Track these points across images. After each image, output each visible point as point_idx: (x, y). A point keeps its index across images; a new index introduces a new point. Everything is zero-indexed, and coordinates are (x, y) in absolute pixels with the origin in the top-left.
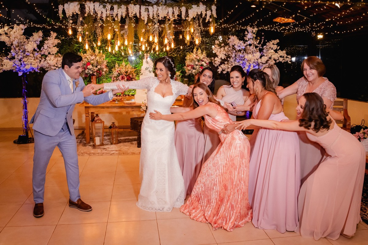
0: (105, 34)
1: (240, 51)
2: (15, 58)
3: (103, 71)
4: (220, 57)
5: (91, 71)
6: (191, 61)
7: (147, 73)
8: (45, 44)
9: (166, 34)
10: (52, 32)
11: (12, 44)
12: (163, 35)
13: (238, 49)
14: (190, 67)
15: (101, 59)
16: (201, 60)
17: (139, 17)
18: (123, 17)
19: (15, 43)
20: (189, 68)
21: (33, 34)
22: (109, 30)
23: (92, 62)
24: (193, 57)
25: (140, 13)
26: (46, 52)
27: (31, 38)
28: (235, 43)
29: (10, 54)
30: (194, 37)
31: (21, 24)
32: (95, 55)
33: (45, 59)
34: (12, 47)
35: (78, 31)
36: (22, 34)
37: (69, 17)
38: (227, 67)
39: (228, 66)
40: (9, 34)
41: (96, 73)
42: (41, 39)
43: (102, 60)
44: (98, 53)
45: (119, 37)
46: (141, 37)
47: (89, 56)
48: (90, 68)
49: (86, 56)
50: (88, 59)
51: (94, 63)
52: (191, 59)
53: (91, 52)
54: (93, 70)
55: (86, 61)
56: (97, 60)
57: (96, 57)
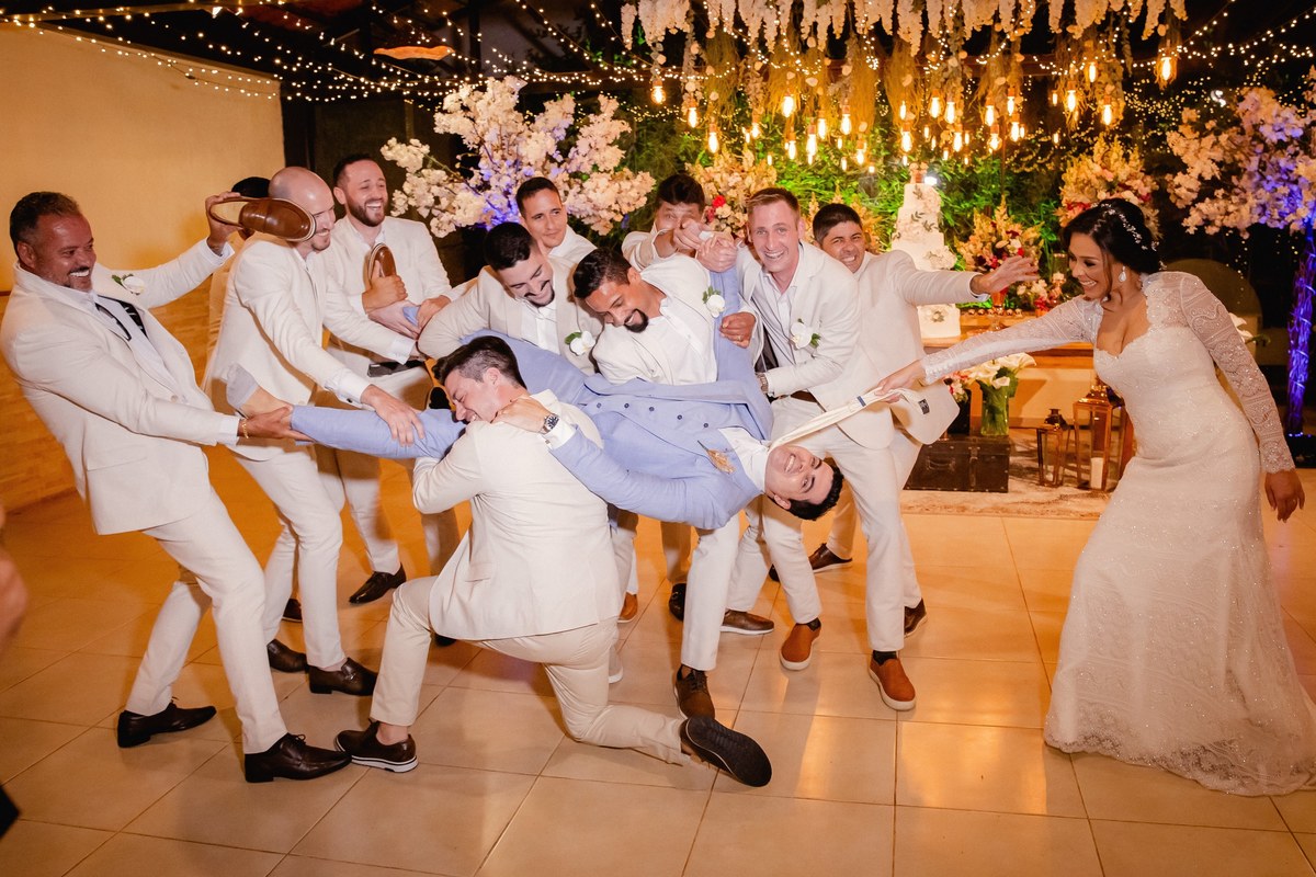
0: (774, 99)
1: (1281, 145)
2: (489, 187)
4: (1194, 173)
6: (1082, 189)
7: (915, 232)
8: (579, 137)
9: (990, 92)
10: (602, 99)
11: (481, 143)
12: (981, 92)
13: (1275, 140)
16: (1120, 185)
17: (890, 33)
18: (835, 35)
19: (491, 138)
21: (547, 104)
22: (788, 83)
23: (732, 194)
24: (1088, 172)
25: (895, 17)
26: (586, 163)
27: (540, 120)
28: (1260, 116)
29: (476, 172)
31: (508, 74)
32: (743, 171)
33: (581, 187)
34: (482, 149)
35: (686, 91)
36: (512, 106)
37: (654, 45)
38: (1223, 211)
39: (1226, 208)
40: (472, 109)
41: (742, 231)
42: (571, 120)
44: (751, 165)
45: (823, 107)
46: (899, 105)
47: (722, 173)
48: (724, 216)
49: (712, 175)
50: (718, 185)
51: (739, 199)
52: (1082, 181)
53: (730, 161)
54: (734, 221)
55: (713, 190)
56: (748, 188)
57: (743, 178)
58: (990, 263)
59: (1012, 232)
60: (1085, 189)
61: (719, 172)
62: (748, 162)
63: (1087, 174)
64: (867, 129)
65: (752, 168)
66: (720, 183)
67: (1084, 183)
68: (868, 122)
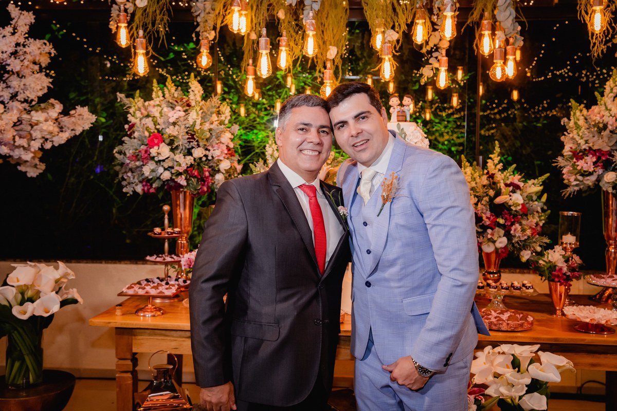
3: (219, 171)
5: (165, 169)
10: (13, 8)
12: (475, 16)
14: (590, 159)
15: (212, 123)
20: (587, 164)
23: (171, 131)
24: (607, 113)
32: (189, 105)
41: (183, 177)
43: (212, 127)
44: (199, 99)
45: (284, 33)
47: (162, 106)
48: (161, 158)
49: (150, 109)
50: (156, 121)
51: (180, 137)
52: (596, 125)
53: (176, 95)
54: (174, 164)
55: (150, 127)
56: (192, 125)
57: (187, 113)
58: (488, 223)
59: (512, 184)
60: (602, 134)
61: (159, 105)
62: (195, 95)
63: (603, 116)
64: (336, 55)
65: (199, 103)
66: (158, 118)
67: (598, 127)
68: (337, 48)
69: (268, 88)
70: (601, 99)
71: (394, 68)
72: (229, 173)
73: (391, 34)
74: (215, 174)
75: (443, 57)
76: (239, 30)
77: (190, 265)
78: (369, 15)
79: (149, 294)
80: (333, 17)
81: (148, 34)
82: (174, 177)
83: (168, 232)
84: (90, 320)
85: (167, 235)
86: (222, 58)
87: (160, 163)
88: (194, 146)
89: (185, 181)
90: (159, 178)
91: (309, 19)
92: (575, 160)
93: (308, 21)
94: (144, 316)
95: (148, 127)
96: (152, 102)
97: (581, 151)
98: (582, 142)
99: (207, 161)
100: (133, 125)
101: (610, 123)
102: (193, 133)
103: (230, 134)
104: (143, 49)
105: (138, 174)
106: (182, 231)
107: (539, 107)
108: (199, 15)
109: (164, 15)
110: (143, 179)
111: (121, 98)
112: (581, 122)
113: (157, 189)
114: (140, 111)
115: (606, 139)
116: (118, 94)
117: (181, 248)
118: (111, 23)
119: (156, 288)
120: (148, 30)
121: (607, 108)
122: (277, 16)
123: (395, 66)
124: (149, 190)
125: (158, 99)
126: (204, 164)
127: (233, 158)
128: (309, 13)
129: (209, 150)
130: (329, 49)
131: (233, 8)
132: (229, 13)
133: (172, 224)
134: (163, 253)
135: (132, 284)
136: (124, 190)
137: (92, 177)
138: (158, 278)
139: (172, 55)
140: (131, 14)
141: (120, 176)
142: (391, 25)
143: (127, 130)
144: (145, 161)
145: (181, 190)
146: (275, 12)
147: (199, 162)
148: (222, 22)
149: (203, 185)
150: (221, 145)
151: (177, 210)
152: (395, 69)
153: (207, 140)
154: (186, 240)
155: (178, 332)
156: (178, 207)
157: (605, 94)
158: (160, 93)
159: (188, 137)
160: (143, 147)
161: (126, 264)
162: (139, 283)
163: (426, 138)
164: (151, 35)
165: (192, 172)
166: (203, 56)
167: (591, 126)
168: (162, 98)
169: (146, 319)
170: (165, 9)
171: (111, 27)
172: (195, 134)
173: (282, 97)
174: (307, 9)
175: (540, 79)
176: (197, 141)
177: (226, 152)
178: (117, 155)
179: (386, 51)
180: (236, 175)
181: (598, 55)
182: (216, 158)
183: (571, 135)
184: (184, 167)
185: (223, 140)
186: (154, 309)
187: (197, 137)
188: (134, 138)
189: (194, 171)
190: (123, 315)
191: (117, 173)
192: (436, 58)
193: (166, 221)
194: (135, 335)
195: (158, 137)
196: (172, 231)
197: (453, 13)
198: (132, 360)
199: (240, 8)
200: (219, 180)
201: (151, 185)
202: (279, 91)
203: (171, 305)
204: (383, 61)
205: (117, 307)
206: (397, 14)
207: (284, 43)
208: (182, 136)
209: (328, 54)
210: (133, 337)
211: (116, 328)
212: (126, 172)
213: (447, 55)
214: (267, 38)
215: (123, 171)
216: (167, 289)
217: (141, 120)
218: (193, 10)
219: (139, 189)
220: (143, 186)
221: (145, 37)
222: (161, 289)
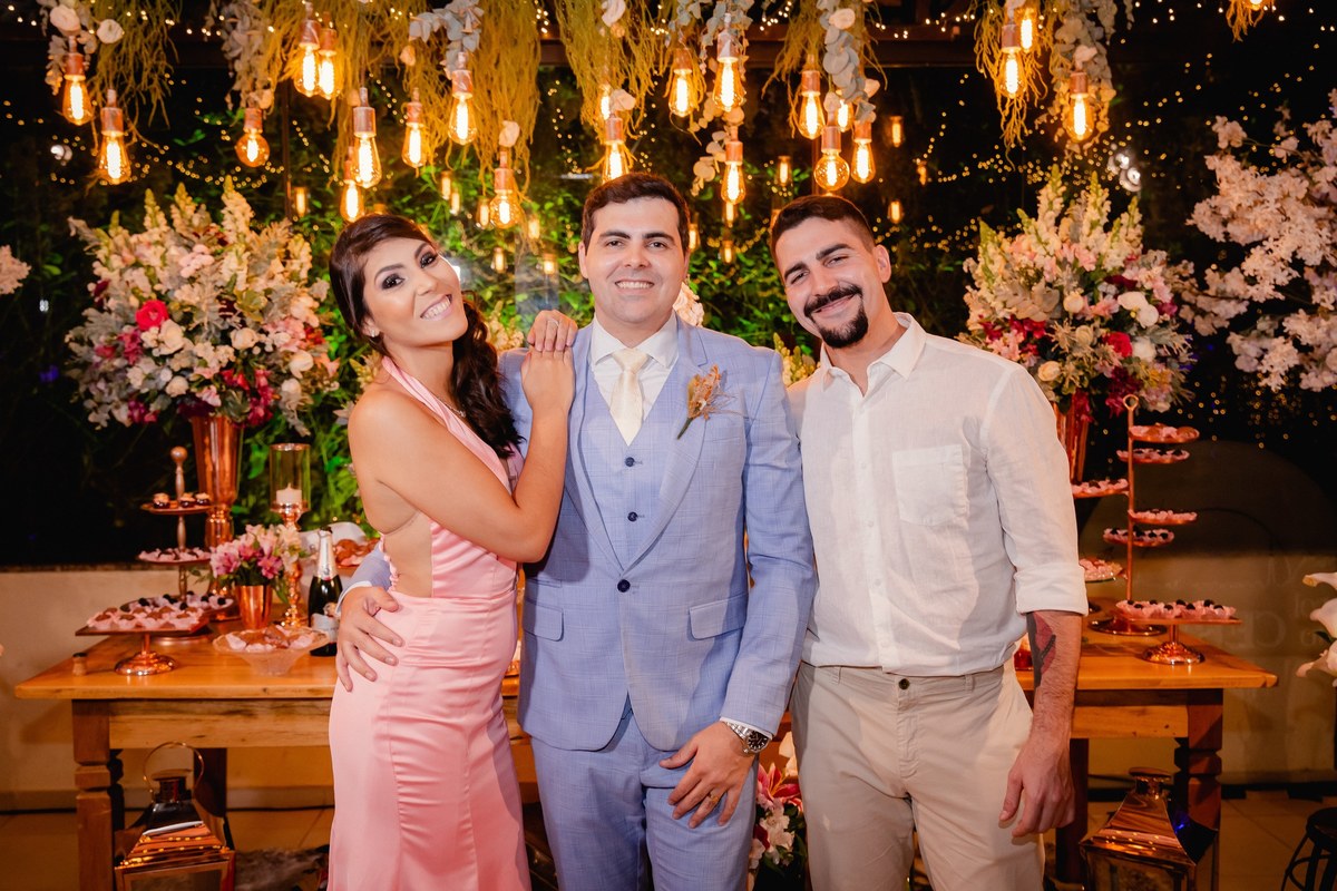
3: (289, 375)
4: (1284, 250)
5: (175, 374)
9: (811, 58)
12: (787, 63)
14: (1014, 338)
15: (272, 278)
16: (1110, 279)
20: (1008, 346)
23: (184, 295)
24: (1040, 250)
30: (1056, 71)
32: (223, 242)
41: (214, 388)
43: (272, 285)
44: (244, 228)
45: (416, 94)
46: (597, 94)
47: (167, 245)
48: (165, 351)
49: (141, 250)
50: (155, 275)
51: (204, 308)
52: (1023, 272)
53: (196, 222)
54: (192, 363)
55: (141, 287)
56: (229, 283)
57: (218, 257)
60: (1033, 288)
61: (157, 243)
62: (235, 220)
63: (1035, 254)
64: (518, 139)
65: (245, 236)
66: (158, 269)
67: (1027, 277)
68: (520, 124)
69: (405, 200)
70: (1030, 223)
71: (629, 164)
72: (313, 377)
73: (620, 97)
74: (282, 382)
75: (732, 140)
76: (317, 88)
77: (229, 568)
78: (576, 59)
79: (143, 630)
80: (509, 63)
81: (127, 97)
82: (193, 390)
83: (182, 503)
84: (17, 687)
85: (181, 509)
86: (305, 140)
87: (164, 362)
88: (234, 325)
89: (218, 397)
90: (162, 392)
91: (457, 69)
92: (988, 340)
93: (456, 72)
94: (134, 674)
95: (137, 288)
96: (144, 237)
97: (998, 322)
98: (998, 305)
99: (264, 355)
100: (105, 285)
101: (1047, 268)
102: (232, 299)
103: (311, 299)
104: (117, 128)
105: (120, 386)
106: (216, 498)
107: (962, 231)
108: (238, 57)
109: (158, 59)
110: (130, 395)
111: (77, 229)
112: (997, 267)
113: (160, 415)
114: (120, 254)
115: (1038, 298)
116: (71, 219)
117: (216, 533)
118: (50, 73)
119: (157, 616)
120: (127, 90)
121: (1039, 240)
122: (399, 60)
123: (631, 162)
124: (142, 416)
125: (156, 229)
126: (257, 362)
127: (319, 348)
128: (457, 57)
129: (267, 334)
130: (503, 127)
131: (302, 45)
132: (295, 55)
133: (193, 485)
134: (175, 545)
135: (108, 610)
136: (92, 418)
137: (35, 391)
138: (166, 597)
139: (199, 135)
140: (92, 55)
141: (82, 389)
142: (622, 81)
143: (93, 295)
144: (133, 358)
145: (211, 414)
146: (395, 53)
147: (245, 359)
148: (282, 73)
149: (256, 404)
150: (292, 322)
151: (204, 457)
152: (631, 166)
153: (262, 312)
154: (225, 517)
155: (204, 704)
156: (208, 450)
157: (1040, 212)
158: (161, 217)
159: (219, 306)
160: (127, 329)
161: (106, 570)
162: (125, 608)
163: (698, 301)
164: (133, 100)
165: (231, 378)
166: (249, 142)
167: (1016, 274)
168: (165, 228)
169: (139, 679)
170: (160, 48)
171: (49, 82)
172: (235, 301)
173: (433, 219)
174: (453, 49)
175: (949, 179)
176: (241, 315)
177: (303, 336)
178: (73, 346)
179: (613, 132)
180: (325, 383)
181: (1016, 139)
182: (281, 350)
183: (979, 293)
184: (214, 368)
185: (295, 311)
186: (154, 658)
187: (240, 306)
188: (110, 311)
189: (235, 376)
190: (88, 673)
191: (74, 384)
192: (721, 142)
193: (180, 480)
194: (114, 714)
195: (157, 308)
196: (192, 500)
197: (735, 60)
198: (109, 766)
199: (316, 47)
200: (289, 394)
201: (147, 407)
202: (427, 207)
203: (193, 650)
204: (607, 150)
205: (76, 659)
206: (634, 58)
207: (416, 115)
208: (208, 305)
209: (501, 136)
210: (111, 719)
211: (75, 701)
212: (95, 382)
213: (741, 137)
214: (370, 109)
215: (87, 378)
216: (179, 617)
217: (121, 273)
218: (225, 47)
219: (122, 415)
220: (130, 408)
221: (120, 105)
222: (167, 617)
